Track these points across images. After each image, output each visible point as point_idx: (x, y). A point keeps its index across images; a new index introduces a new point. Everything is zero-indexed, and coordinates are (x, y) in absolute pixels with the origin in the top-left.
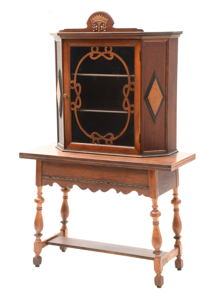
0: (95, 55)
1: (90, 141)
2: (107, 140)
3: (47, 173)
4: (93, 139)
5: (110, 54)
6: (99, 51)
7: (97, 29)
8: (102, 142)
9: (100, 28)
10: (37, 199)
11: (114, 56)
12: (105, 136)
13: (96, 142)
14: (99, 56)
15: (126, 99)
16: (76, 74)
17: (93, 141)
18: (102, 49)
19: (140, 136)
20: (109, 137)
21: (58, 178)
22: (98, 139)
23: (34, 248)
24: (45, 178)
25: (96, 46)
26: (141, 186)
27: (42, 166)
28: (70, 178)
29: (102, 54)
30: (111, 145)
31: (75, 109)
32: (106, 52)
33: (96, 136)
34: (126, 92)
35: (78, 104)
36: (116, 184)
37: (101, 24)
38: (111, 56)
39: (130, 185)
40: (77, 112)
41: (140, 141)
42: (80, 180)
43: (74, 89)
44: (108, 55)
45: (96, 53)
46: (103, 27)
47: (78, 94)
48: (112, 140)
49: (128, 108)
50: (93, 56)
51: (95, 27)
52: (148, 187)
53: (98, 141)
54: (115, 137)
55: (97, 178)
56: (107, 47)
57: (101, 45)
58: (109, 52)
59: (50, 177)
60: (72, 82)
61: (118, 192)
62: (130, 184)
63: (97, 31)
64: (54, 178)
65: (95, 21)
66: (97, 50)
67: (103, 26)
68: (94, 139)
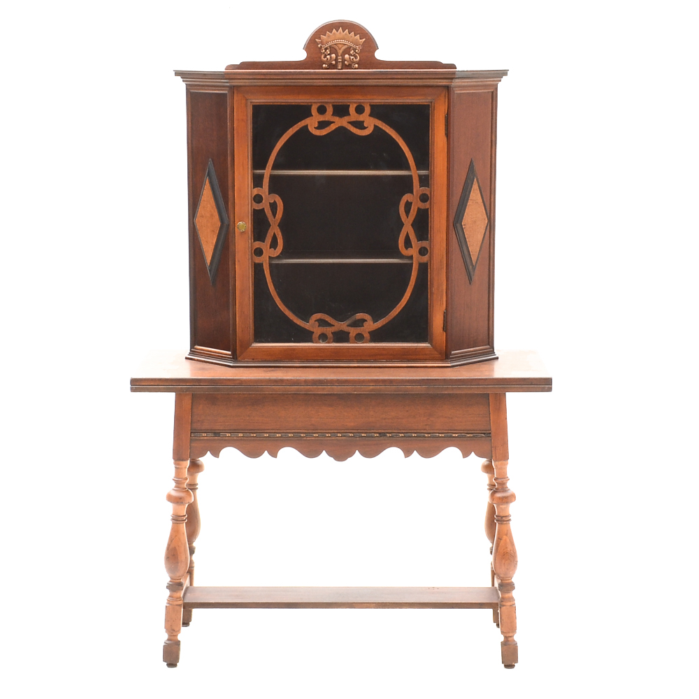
0: (322, 125)
1: (306, 336)
2: (353, 332)
3: (206, 426)
4: (315, 330)
5: (363, 122)
6: (334, 114)
7: (334, 62)
8: (341, 337)
9: (344, 60)
10: (174, 493)
11: (375, 125)
12: (348, 322)
13: (323, 337)
14: (333, 127)
15: (408, 229)
16: (267, 172)
17: (314, 336)
18: (341, 111)
19: (446, 315)
20: (359, 323)
21: (240, 435)
22: (328, 331)
23: (167, 621)
24: (202, 438)
25: (327, 103)
26: (471, 435)
27: (192, 409)
28: (273, 431)
29: (342, 122)
30: (366, 343)
31: (264, 260)
32: (353, 116)
33: (322, 323)
34: (407, 212)
35: (274, 244)
36: (404, 437)
37: (347, 51)
38: (365, 125)
39: (440, 435)
40: (271, 265)
41: (445, 328)
42: (302, 435)
43: (264, 209)
44: (359, 125)
45: (327, 119)
46: (352, 57)
47: (275, 221)
48: (367, 330)
49: (413, 251)
50: (316, 126)
51: (328, 57)
52: (488, 434)
53: (330, 335)
54: (375, 320)
55: (352, 424)
56: (355, 105)
57: (340, 100)
58: (361, 118)
59: (216, 434)
60: (256, 191)
61: (408, 453)
62: (440, 432)
63: (335, 67)
64: (228, 435)
65: (330, 44)
66: (327, 113)
67: (350, 55)
68: (318, 331)
